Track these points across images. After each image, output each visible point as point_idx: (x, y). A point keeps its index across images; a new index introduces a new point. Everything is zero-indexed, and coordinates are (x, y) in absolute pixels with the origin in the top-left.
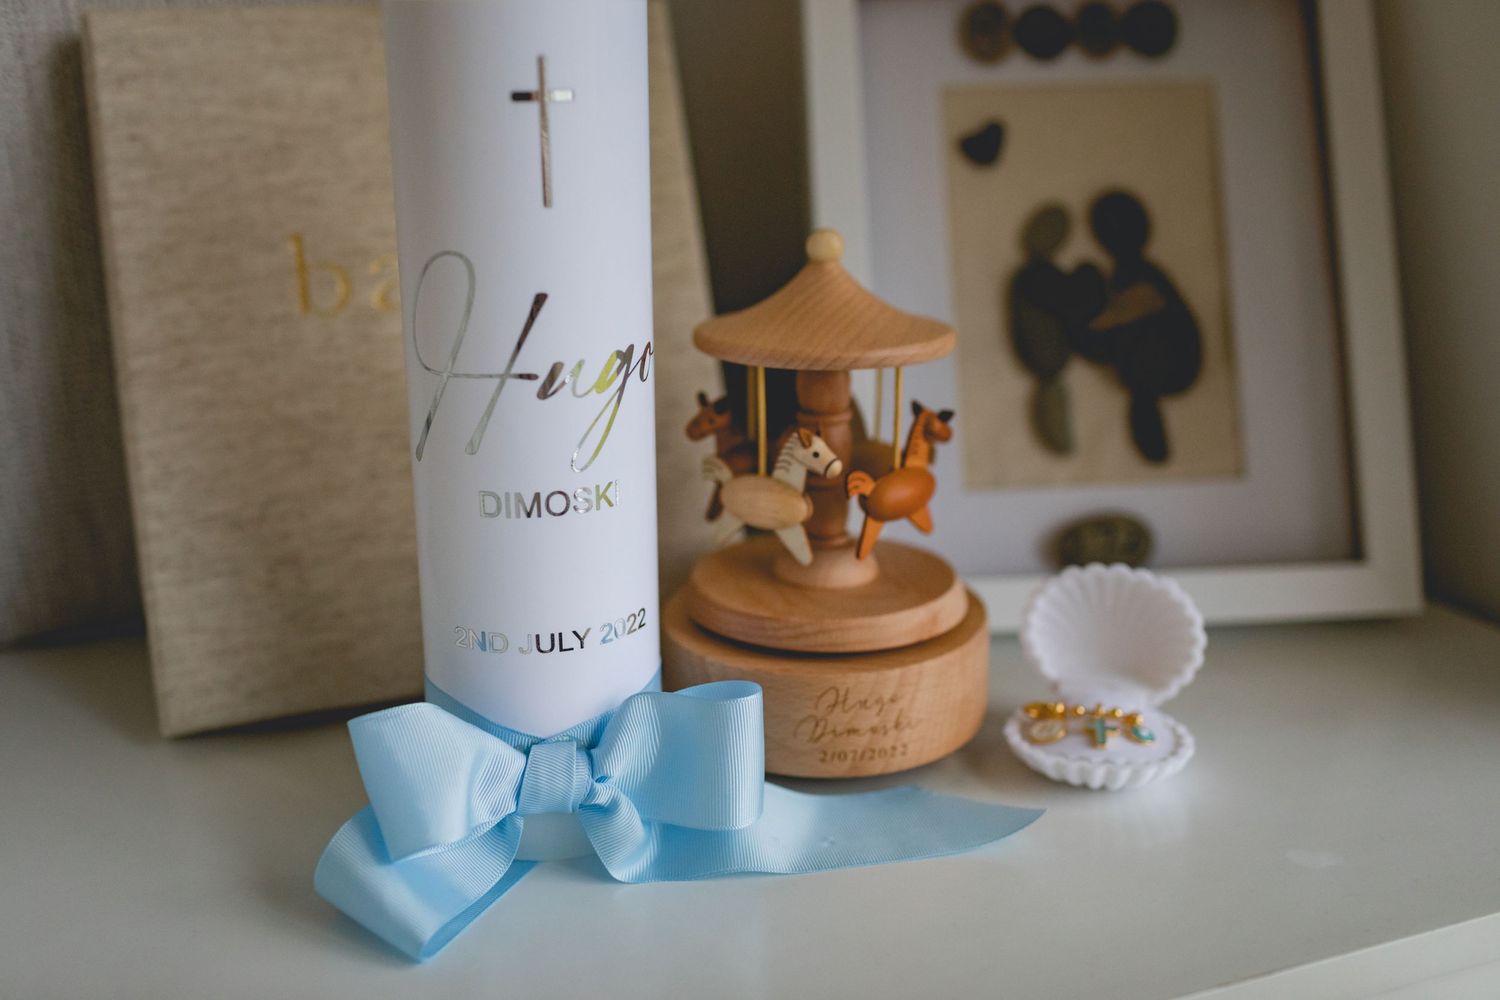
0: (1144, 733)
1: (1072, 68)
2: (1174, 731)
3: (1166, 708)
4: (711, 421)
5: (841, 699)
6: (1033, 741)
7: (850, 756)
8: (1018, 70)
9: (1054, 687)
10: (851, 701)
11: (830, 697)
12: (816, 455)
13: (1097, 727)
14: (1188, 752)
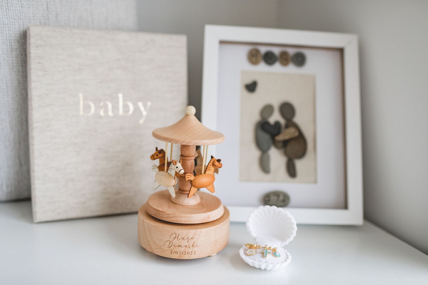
0: (278, 254)
1: (277, 67)
2: (286, 254)
3: (285, 247)
4: (157, 155)
5: (177, 236)
6: (247, 255)
7: (179, 253)
8: (263, 67)
9: (255, 239)
10: (179, 238)
11: (174, 235)
12: (177, 167)
13: (265, 252)
14: (289, 261)
